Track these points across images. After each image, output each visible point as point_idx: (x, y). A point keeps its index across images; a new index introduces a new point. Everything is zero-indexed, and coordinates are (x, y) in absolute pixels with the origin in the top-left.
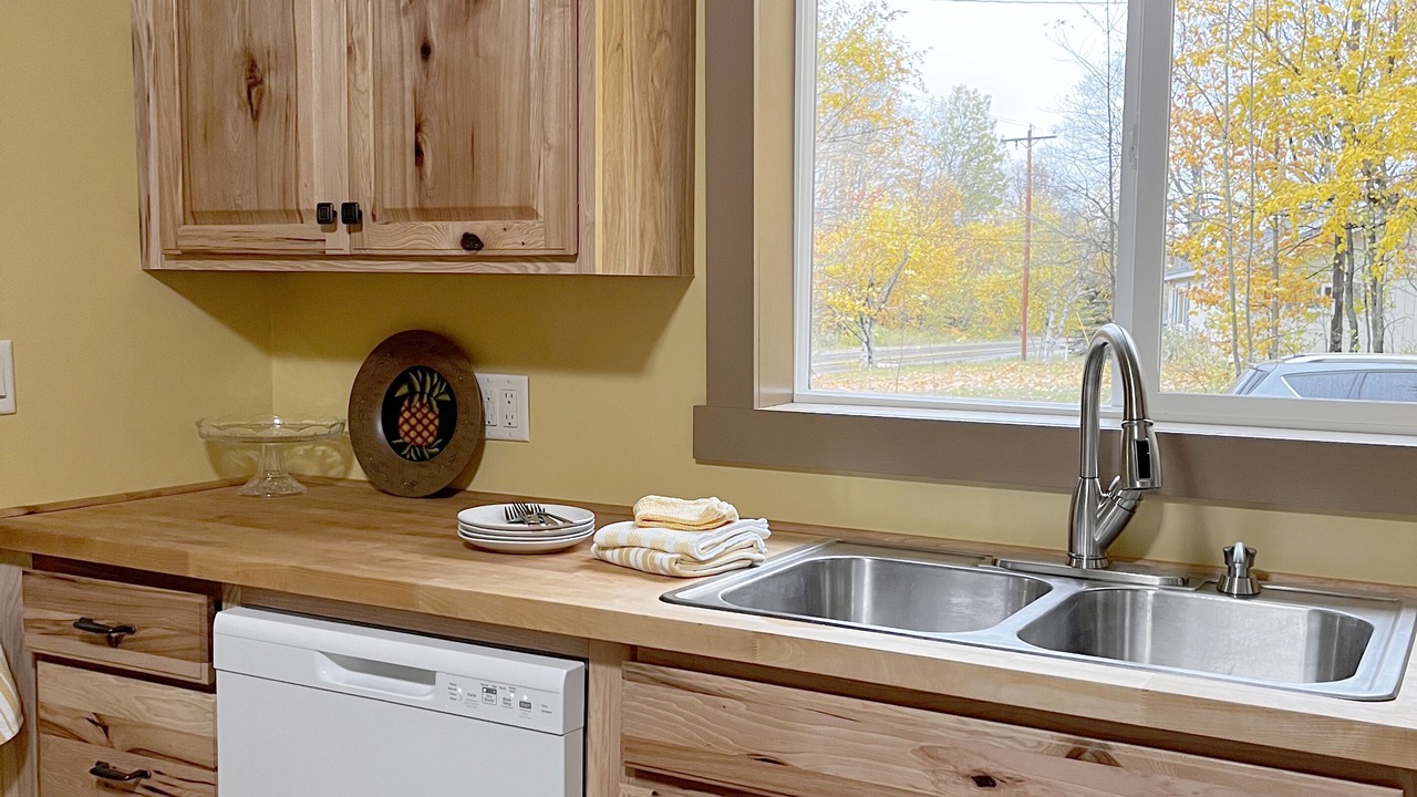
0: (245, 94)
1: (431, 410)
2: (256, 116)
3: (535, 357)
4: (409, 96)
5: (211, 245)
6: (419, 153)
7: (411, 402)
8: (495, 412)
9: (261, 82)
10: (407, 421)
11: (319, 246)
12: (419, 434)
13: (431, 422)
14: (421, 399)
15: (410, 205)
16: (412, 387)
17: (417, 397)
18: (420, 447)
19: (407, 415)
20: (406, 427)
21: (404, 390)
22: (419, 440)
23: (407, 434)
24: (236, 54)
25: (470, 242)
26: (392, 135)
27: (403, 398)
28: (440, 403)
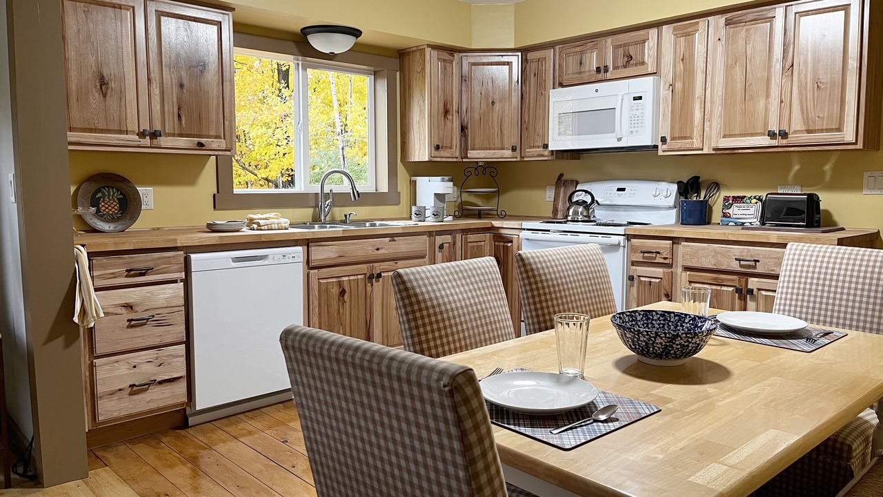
0: (99, 87)
1: (114, 201)
2: (105, 96)
3: (155, 181)
4: (175, 99)
5: (83, 140)
6: (179, 116)
7: (104, 199)
8: (144, 199)
9: (107, 84)
10: (103, 206)
11: (139, 143)
12: (110, 210)
13: (115, 205)
14: (109, 198)
15: (176, 132)
16: (103, 194)
17: (107, 197)
18: (112, 215)
19: (103, 204)
20: (103, 208)
21: (99, 195)
22: (111, 212)
23: (104, 211)
24: (94, 72)
25: (201, 145)
26: (169, 111)
27: (100, 198)
28: (118, 199)
